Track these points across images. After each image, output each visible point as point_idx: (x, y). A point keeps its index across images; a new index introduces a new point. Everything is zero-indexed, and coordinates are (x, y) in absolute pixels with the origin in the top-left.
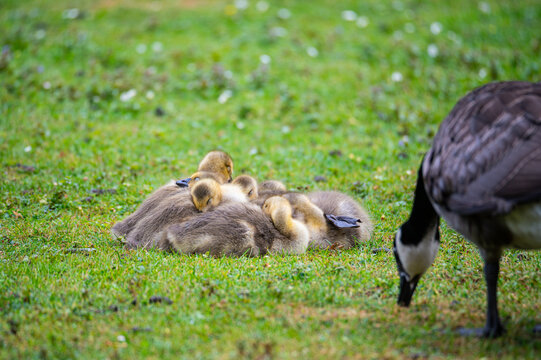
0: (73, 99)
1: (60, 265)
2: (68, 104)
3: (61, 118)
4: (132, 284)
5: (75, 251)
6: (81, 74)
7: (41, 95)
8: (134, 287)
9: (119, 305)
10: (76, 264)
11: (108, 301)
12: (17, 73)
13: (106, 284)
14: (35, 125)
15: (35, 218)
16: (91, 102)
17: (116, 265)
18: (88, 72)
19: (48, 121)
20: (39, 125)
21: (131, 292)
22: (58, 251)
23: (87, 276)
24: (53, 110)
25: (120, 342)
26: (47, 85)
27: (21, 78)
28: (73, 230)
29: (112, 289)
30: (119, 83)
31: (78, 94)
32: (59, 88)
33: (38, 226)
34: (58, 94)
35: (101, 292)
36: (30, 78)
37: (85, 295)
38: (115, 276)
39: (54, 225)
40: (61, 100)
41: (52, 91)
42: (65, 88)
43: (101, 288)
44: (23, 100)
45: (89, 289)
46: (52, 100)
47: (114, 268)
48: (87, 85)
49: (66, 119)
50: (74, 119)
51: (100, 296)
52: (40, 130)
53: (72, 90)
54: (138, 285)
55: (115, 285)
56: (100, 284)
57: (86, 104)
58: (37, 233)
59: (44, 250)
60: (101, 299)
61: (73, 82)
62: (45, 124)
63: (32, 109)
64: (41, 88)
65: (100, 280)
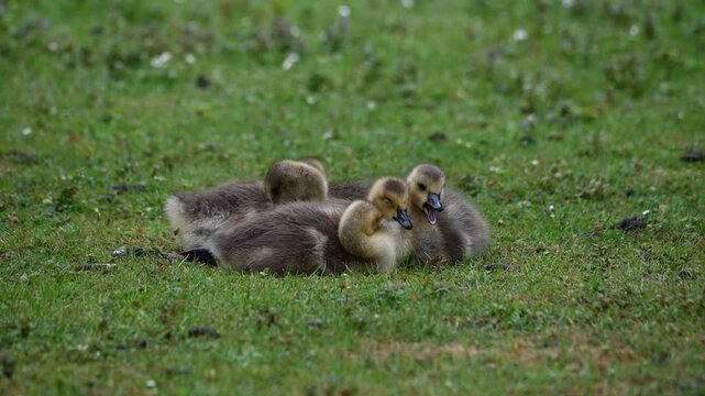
0: (87, 64)
1: (69, 286)
2: (81, 71)
3: (71, 89)
4: (166, 311)
5: (89, 268)
6: (98, 31)
7: (44, 59)
8: (168, 314)
9: (148, 339)
10: (91, 285)
11: (134, 333)
12: (13, 29)
13: (131, 311)
14: (36, 100)
15: (37, 223)
16: (112, 67)
17: (144, 286)
18: (108, 28)
19: (55, 94)
20: (43, 100)
21: (164, 322)
22: (67, 267)
23: (105, 300)
24: (60, 79)
25: (150, 388)
26: (53, 46)
27: (18, 37)
28: (87, 240)
29: (139, 318)
30: (149, 43)
31: (93, 58)
32: (69, 49)
33: (40, 233)
34: (67, 57)
35: (124, 322)
36: (31, 36)
37: (103, 325)
38: (143, 300)
39: (61, 232)
40: (71, 66)
41: (59, 54)
42: (77, 50)
43: (125, 316)
44: (21, 67)
45: (108, 318)
46: (59, 66)
47: (141, 290)
48: (106, 45)
49: (78, 90)
50: (88, 91)
51: (123, 326)
52: (44, 106)
53: (86, 53)
54: (173, 313)
55: (142, 313)
56: (123, 311)
57: (105, 71)
58: (39, 243)
59: (49, 266)
60: (125, 331)
61: (88, 41)
62: (49, 96)
63: (32, 79)
64: (46, 50)
65: (122, 306)
